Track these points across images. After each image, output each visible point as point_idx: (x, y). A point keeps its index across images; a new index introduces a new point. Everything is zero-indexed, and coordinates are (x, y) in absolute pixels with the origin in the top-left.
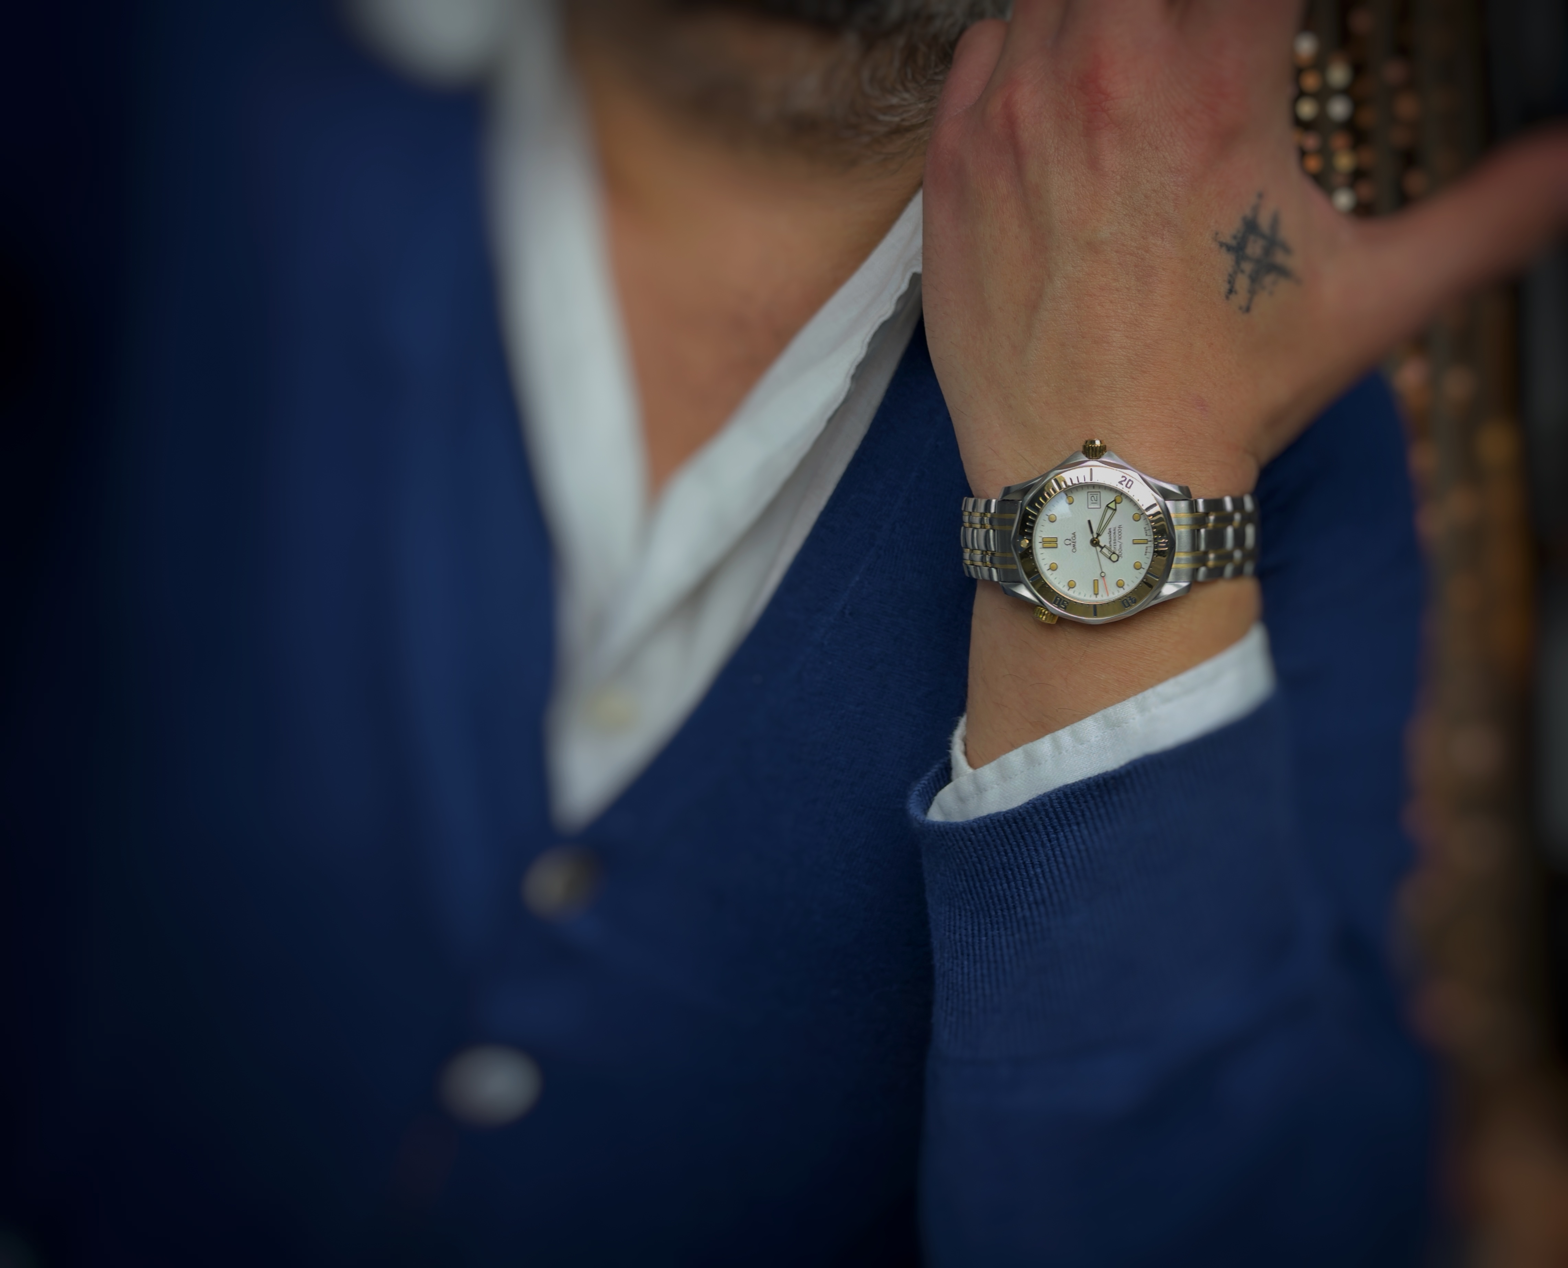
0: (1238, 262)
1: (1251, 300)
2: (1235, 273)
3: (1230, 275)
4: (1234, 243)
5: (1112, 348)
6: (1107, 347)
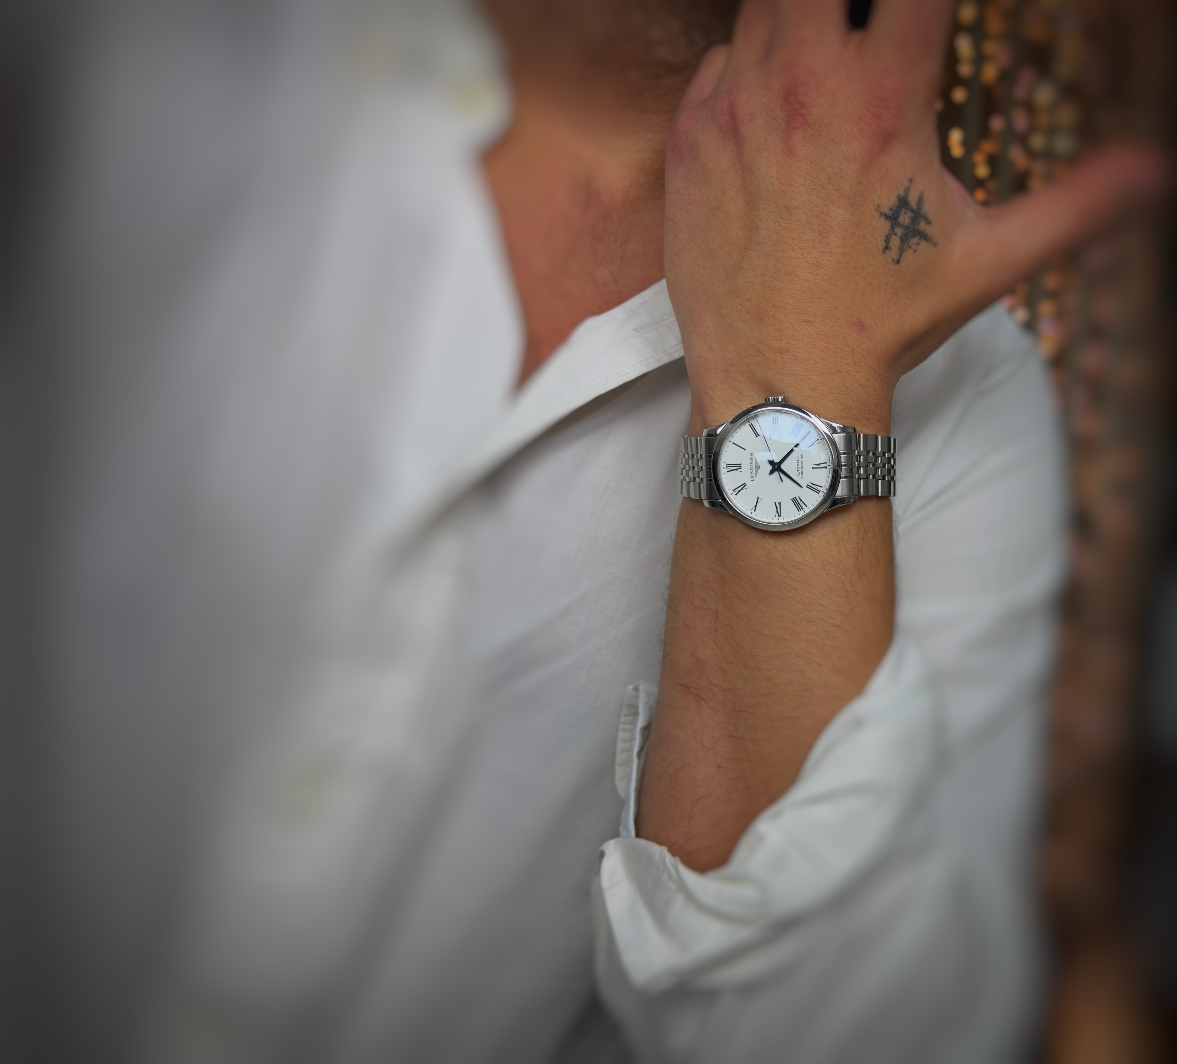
0: (892, 227)
1: (900, 255)
2: (890, 235)
3: (887, 237)
4: (890, 213)
5: (799, 280)
6: (796, 279)
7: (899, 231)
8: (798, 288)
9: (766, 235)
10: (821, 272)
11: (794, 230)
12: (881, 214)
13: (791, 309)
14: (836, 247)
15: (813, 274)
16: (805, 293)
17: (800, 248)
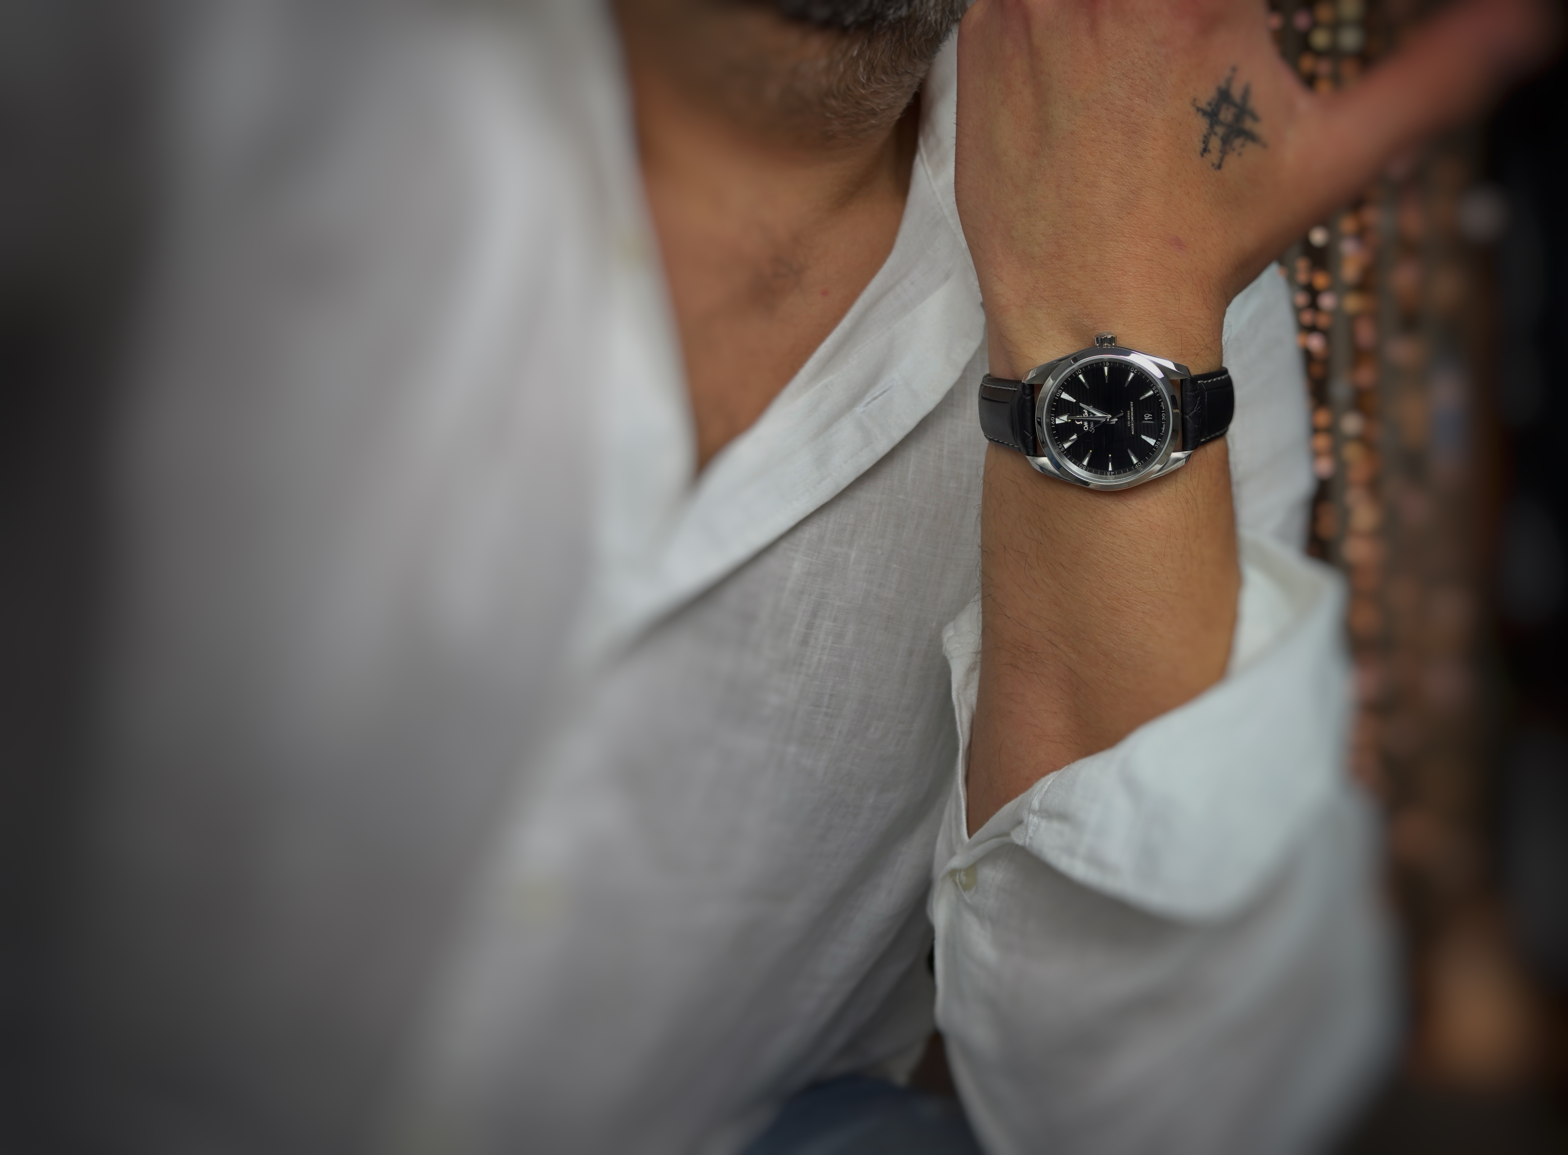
0: (1212, 126)
1: (1222, 159)
3: (1205, 137)
4: (1209, 108)
5: (1101, 191)
6: (1098, 191)
7: (1220, 130)
12: (1198, 109)
17: (1100, 152)
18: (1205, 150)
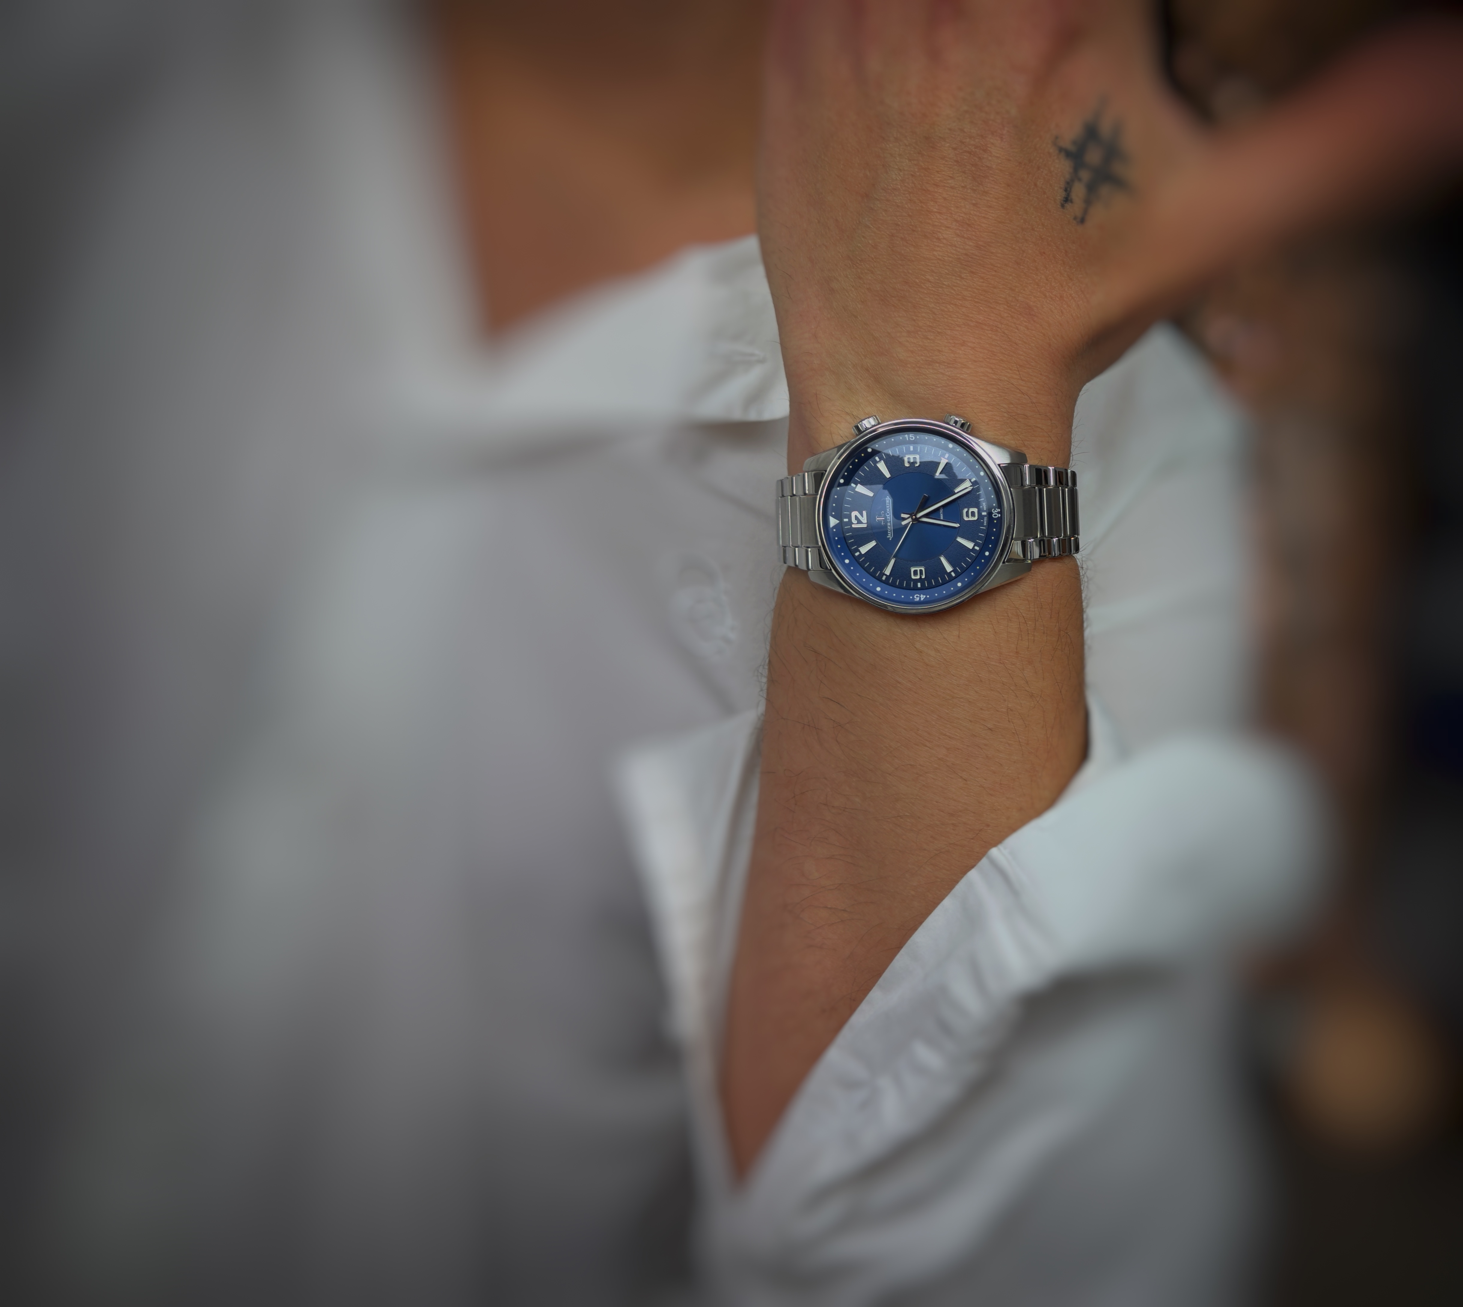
0: (1076, 169)
1: (1086, 211)
2: (1073, 180)
3: (1067, 183)
4: (1073, 149)
5: (942, 245)
6: (937, 244)
7: (1085, 175)
8: (940, 257)
9: (898, 178)
10: (974, 233)
11: (938, 172)
12: (1061, 150)
13: (930, 288)
14: (996, 198)
15: (963, 237)
16: (951, 265)
17: (945, 199)
18: (1067, 200)
